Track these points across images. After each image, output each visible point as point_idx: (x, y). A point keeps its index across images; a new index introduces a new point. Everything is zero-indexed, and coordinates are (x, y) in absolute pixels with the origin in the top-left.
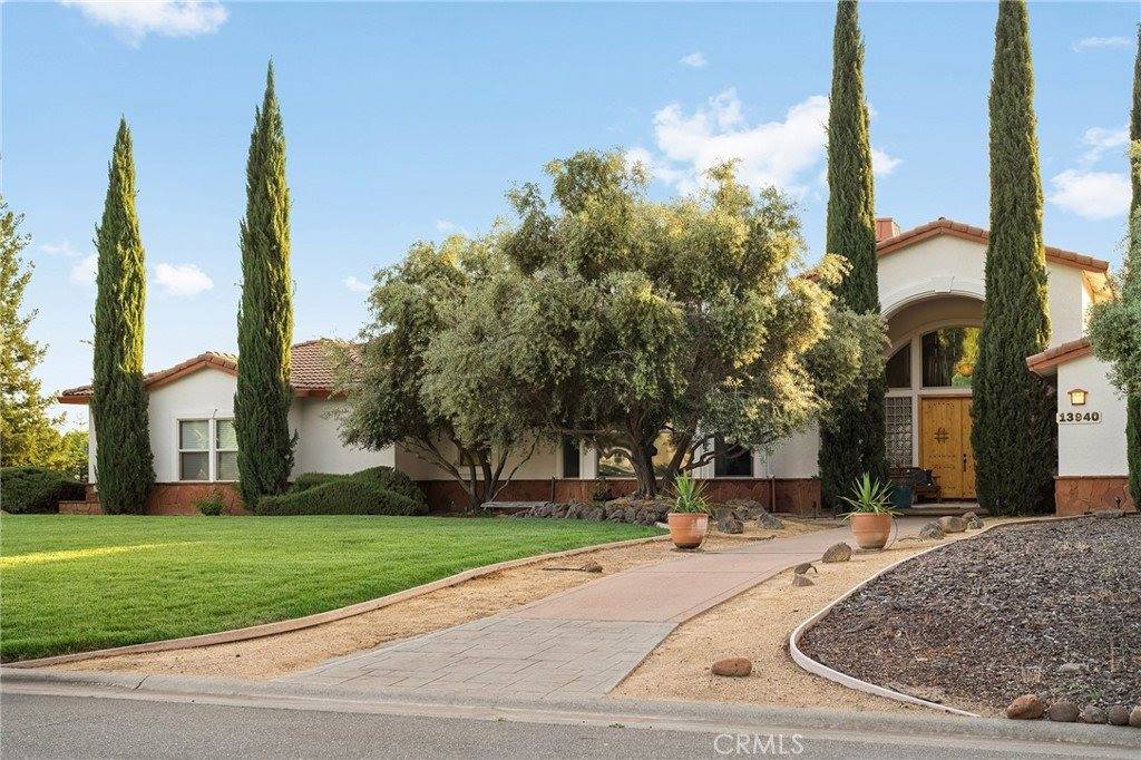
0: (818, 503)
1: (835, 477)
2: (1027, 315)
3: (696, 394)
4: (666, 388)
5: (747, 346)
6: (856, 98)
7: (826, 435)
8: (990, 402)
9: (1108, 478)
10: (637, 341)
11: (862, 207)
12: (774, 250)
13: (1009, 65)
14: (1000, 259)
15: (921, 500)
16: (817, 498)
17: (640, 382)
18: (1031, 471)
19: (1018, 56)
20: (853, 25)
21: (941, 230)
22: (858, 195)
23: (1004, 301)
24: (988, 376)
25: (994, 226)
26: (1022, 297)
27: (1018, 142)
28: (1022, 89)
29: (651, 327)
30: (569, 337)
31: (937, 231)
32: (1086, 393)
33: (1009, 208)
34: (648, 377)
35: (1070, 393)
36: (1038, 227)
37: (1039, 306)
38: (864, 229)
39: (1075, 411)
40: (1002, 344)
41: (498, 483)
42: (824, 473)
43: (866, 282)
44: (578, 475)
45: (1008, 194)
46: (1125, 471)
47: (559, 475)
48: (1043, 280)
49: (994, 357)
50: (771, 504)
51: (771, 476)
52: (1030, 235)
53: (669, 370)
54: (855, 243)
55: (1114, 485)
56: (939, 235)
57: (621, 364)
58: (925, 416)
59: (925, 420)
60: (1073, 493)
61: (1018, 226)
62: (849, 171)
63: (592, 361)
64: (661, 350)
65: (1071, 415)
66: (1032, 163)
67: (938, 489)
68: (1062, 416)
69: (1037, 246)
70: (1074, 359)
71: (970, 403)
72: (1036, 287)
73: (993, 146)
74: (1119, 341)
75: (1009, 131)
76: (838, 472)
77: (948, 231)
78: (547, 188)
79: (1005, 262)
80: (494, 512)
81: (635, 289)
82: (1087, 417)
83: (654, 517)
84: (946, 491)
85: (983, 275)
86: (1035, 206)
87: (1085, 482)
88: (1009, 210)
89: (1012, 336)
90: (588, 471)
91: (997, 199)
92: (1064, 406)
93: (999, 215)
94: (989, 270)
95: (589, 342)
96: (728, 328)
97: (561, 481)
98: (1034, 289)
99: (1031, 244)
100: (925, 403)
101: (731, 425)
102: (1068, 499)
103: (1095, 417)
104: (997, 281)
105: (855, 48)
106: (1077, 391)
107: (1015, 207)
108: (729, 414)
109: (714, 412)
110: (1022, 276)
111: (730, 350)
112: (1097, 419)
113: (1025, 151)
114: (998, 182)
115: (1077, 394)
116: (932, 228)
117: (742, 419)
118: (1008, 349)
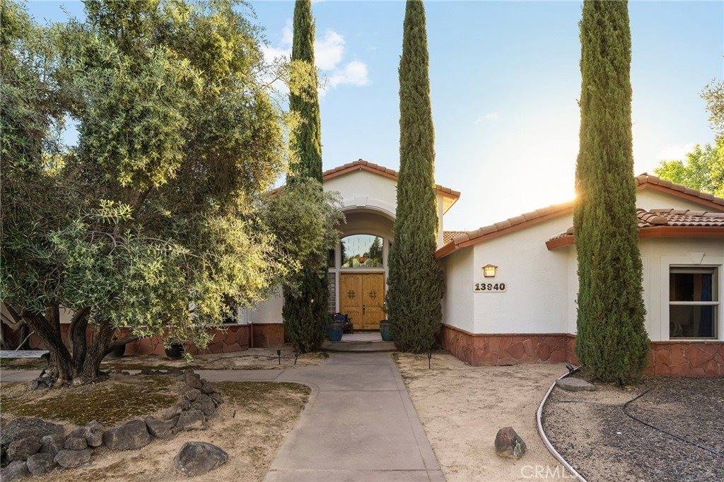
0: (282, 339)
1: (294, 326)
7: (289, 297)
9: (512, 336)
13: (415, 43)
16: (281, 335)
20: (307, 9)
27: (422, 95)
28: (423, 60)
31: (358, 167)
32: (496, 267)
35: (484, 267)
37: (434, 211)
39: (487, 282)
40: (413, 234)
49: (408, 243)
50: (250, 341)
51: (250, 323)
56: (358, 170)
58: (343, 284)
59: (343, 286)
60: (486, 347)
65: (484, 285)
67: (351, 326)
68: (478, 287)
70: (488, 240)
71: (386, 277)
77: (364, 167)
82: (496, 287)
86: (431, 141)
91: (407, 135)
92: (479, 279)
100: (343, 276)
101: (116, 294)
102: (482, 351)
103: (502, 287)
104: (407, 192)
105: (309, 25)
106: (489, 266)
107: (420, 140)
108: (114, 274)
109: (78, 269)
110: (425, 188)
111: (114, 154)
112: (504, 288)
113: (427, 103)
114: (406, 123)
115: (490, 268)
116: (355, 164)
117: (134, 284)
118: (416, 238)
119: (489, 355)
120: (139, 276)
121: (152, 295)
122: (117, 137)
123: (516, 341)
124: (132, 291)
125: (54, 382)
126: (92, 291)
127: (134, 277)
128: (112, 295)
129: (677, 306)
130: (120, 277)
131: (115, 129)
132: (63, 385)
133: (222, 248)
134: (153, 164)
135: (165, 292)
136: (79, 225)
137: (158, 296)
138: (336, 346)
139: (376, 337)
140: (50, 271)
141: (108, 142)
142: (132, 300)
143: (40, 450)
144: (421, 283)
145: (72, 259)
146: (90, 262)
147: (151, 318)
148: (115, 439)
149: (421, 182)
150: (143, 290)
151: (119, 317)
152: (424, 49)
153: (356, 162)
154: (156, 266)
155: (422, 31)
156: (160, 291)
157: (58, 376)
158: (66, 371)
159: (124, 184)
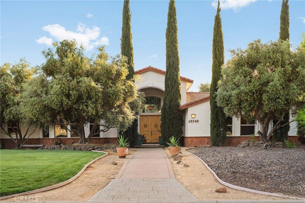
2: (176, 94)
3: (104, 113)
4: (97, 112)
5: (118, 100)
6: (129, 30)
9: (200, 137)
10: (89, 98)
11: (131, 62)
13: (172, 24)
15: (143, 143)
17: (91, 110)
19: (174, 22)
20: (128, 9)
21: (150, 69)
22: (130, 58)
23: (170, 90)
25: (168, 69)
26: (175, 89)
28: (175, 31)
30: (68, 96)
32: (195, 115)
34: (93, 108)
35: (191, 115)
37: (179, 92)
39: (192, 119)
40: (170, 102)
41: (25, 139)
44: (49, 137)
45: (171, 60)
46: (209, 135)
47: (41, 136)
48: (180, 84)
51: (105, 137)
52: (177, 72)
53: (98, 106)
56: (149, 71)
57: (84, 104)
58: (141, 121)
60: (192, 141)
62: (128, 51)
63: (75, 103)
64: (96, 100)
66: (177, 52)
67: (145, 140)
68: (189, 121)
69: (179, 75)
70: (192, 106)
71: (160, 117)
72: (179, 86)
73: (167, 47)
74: (226, 101)
75: (172, 43)
77: (152, 70)
78: (54, 50)
79: (170, 79)
80: (24, 148)
81: (89, 82)
82: (196, 121)
83: (91, 149)
84: (148, 141)
86: (178, 64)
88: (171, 65)
89: (172, 99)
90: (52, 136)
91: (168, 61)
92: (190, 118)
93: (169, 66)
95: (75, 98)
96: (113, 95)
97: (42, 139)
99: (177, 74)
100: (141, 117)
103: (198, 121)
104: (168, 84)
105: (129, 15)
106: (193, 114)
107: (173, 64)
110: (175, 83)
113: (176, 49)
114: (168, 57)
118: (171, 103)
119: (193, 144)
123: (202, 139)
129: (242, 126)
152: (175, 27)
155: (175, 19)
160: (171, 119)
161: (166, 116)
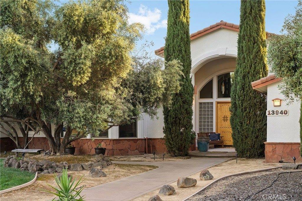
2: (256, 63)
8: (238, 105)
9: (291, 144)
11: (182, 14)
12: (105, 21)
14: (244, 36)
18: (257, 137)
22: (180, 8)
23: (246, 57)
24: (237, 92)
26: (254, 54)
29: (13, 60)
31: (220, 27)
32: (281, 100)
33: (248, 11)
35: (273, 100)
36: (262, 21)
38: (183, 23)
39: (275, 109)
42: (166, 136)
43: (183, 49)
48: (264, 46)
50: (146, 149)
51: (146, 137)
52: (258, 24)
54: (178, 31)
55: (295, 147)
56: (220, 29)
58: (219, 110)
59: (219, 112)
60: (274, 151)
61: (253, 20)
65: (273, 111)
67: (222, 142)
68: (269, 112)
69: (261, 30)
70: (275, 83)
71: (230, 105)
76: (170, 137)
77: (224, 26)
79: (246, 37)
82: (281, 113)
84: (227, 142)
85: (237, 44)
87: (280, 146)
88: (248, 12)
89: (249, 73)
92: (270, 107)
93: (244, 17)
94: (239, 42)
98: (260, 50)
99: (258, 29)
100: (219, 105)
101: (72, 118)
102: (271, 154)
103: (286, 113)
104: (242, 47)
106: (276, 99)
107: (251, 11)
108: (71, 112)
109: (63, 111)
110: (254, 44)
111: (71, 75)
112: (287, 113)
115: (277, 101)
116: (217, 25)
117: (77, 115)
118: (246, 79)
119: (276, 156)
120: (78, 113)
121: (82, 119)
122: (72, 71)
124: (77, 117)
125: (50, 154)
126: (66, 117)
127: (77, 113)
128: (71, 119)
130: (73, 113)
131: (72, 69)
132: (53, 155)
133: (104, 102)
134: (81, 78)
135: (86, 118)
136: (63, 98)
137: (84, 119)
138: (203, 154)
139: (233, 150)
140: (54, 111)
141: (70, 72)
142: (76, 120)
143: (52, 167)
144: (250, 110)
145: (61, 108)
146: (66, 109)
147: (82, 126)
148: (72, 167)
149: (251, 40)
150: (79, 117)
151: (73, 125)
153: (219, 23)
154: (83, 110)
156: (84, 117)
157: (51, 152)
158: (54, 150)
159: (74, 85)
160: (246, 108)
161: (237, 103)
